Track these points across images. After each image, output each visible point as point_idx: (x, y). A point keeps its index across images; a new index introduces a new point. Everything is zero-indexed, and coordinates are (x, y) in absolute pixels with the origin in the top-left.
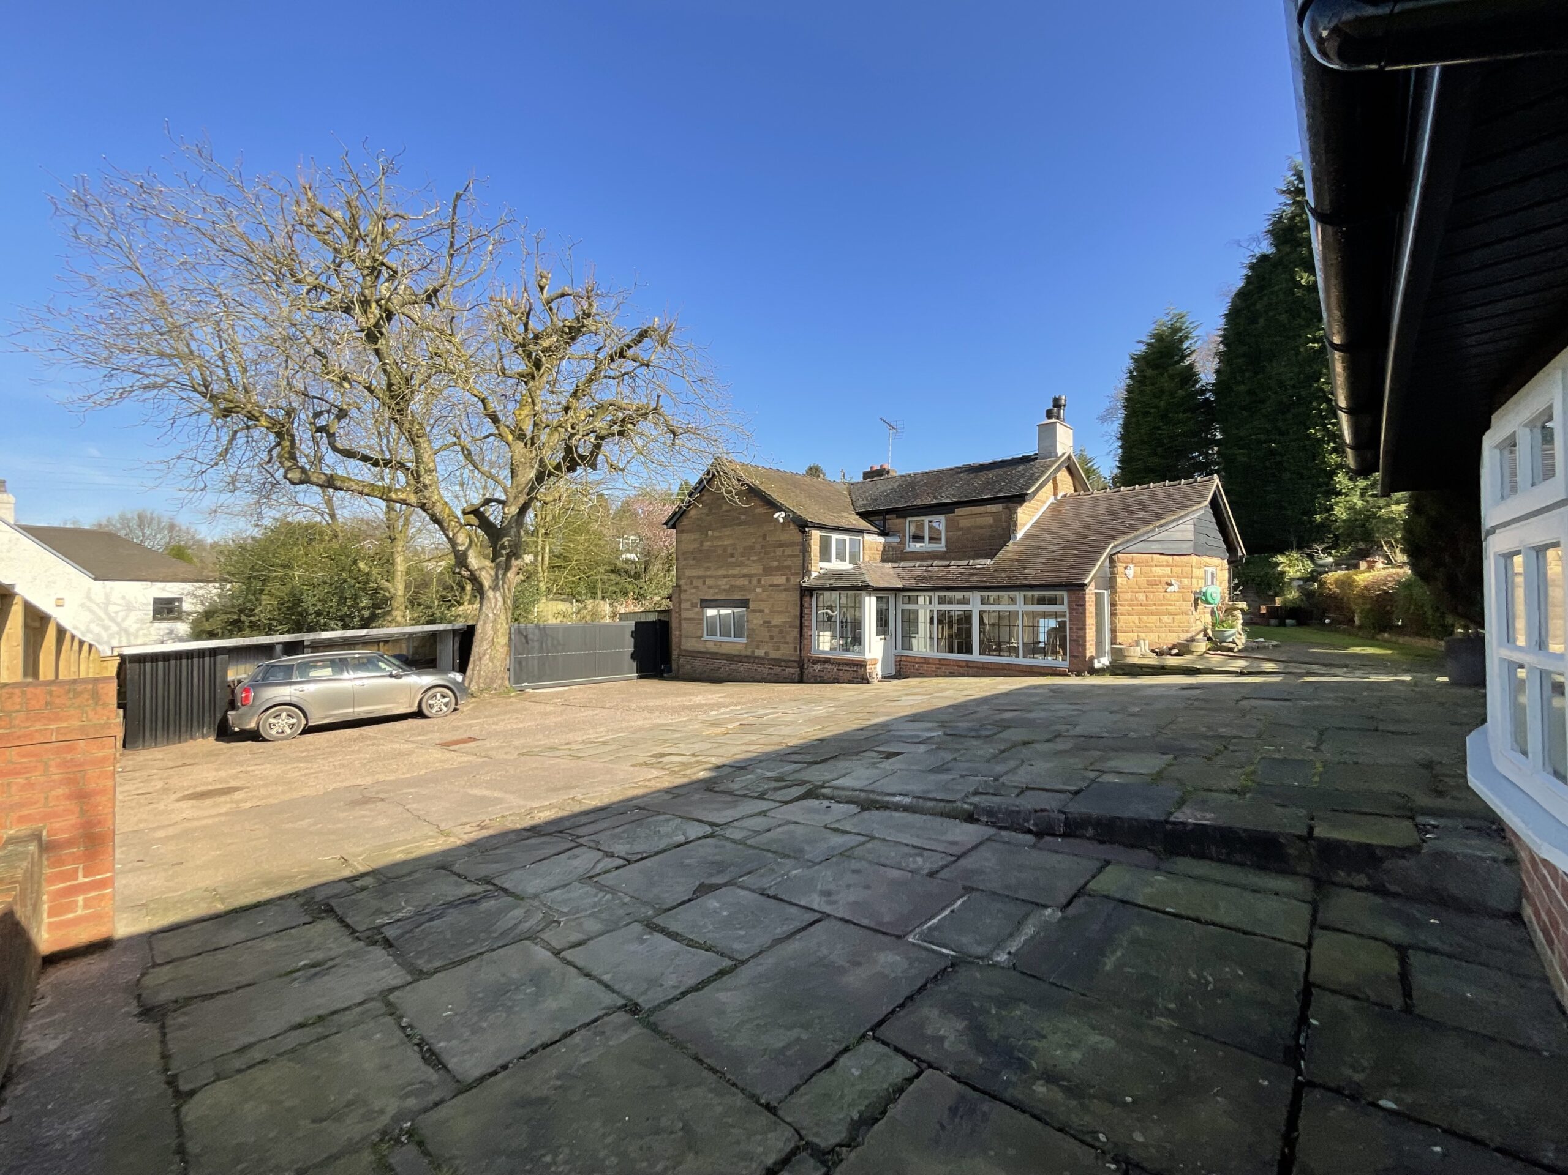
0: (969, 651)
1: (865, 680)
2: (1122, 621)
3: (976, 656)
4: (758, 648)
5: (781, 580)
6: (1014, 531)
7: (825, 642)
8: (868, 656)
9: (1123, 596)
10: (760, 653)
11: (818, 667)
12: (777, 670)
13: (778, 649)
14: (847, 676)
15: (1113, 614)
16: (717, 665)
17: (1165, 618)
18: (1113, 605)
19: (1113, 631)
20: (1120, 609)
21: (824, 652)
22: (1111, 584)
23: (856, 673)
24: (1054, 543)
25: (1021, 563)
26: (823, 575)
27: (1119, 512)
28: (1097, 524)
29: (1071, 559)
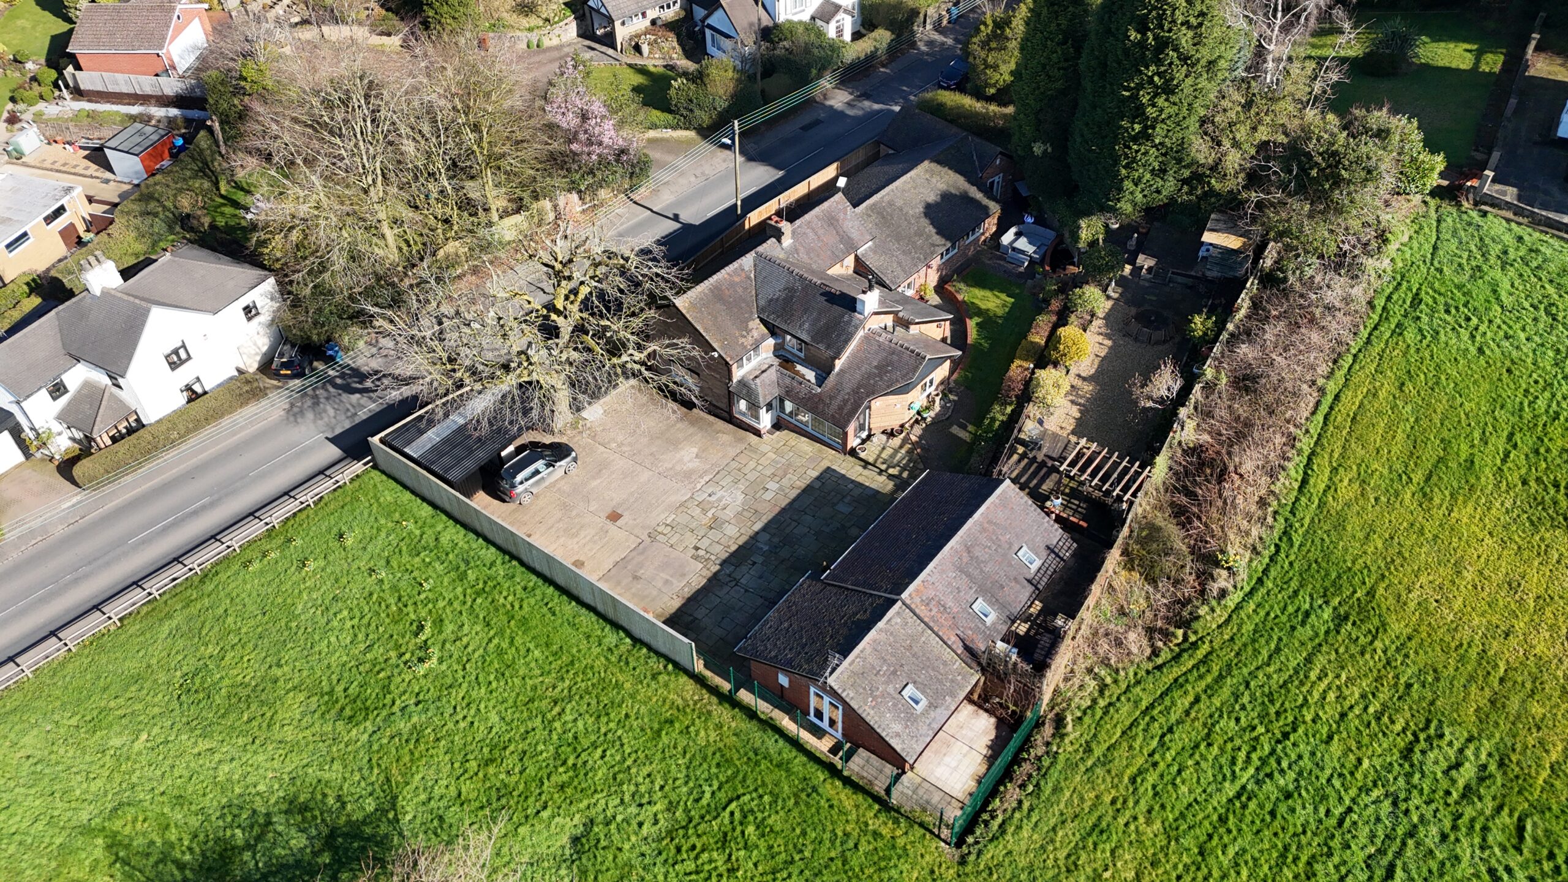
1: (760, 435)
2: (873, 420)
3: (809, 429)
4: (706, 395)
5: (718, 376)
6: (833, 370)
7: (742, 405)
8: (762, 424)
9: (874, 412)
10: (709, 399)
12: (718, 412)
13: (717, 402)
14: (751, 431)
15: (870, 418)
17: (893, 416)
19: (869, 423)
20: (872, 416)
21: (741, 412)
22: (869, 407)
23: (756, 433)
24: (848, 387)
25: (831, 398)
26: (739, 382)
27: (882, 368)
28: (870, 376)
29: (849, 407)
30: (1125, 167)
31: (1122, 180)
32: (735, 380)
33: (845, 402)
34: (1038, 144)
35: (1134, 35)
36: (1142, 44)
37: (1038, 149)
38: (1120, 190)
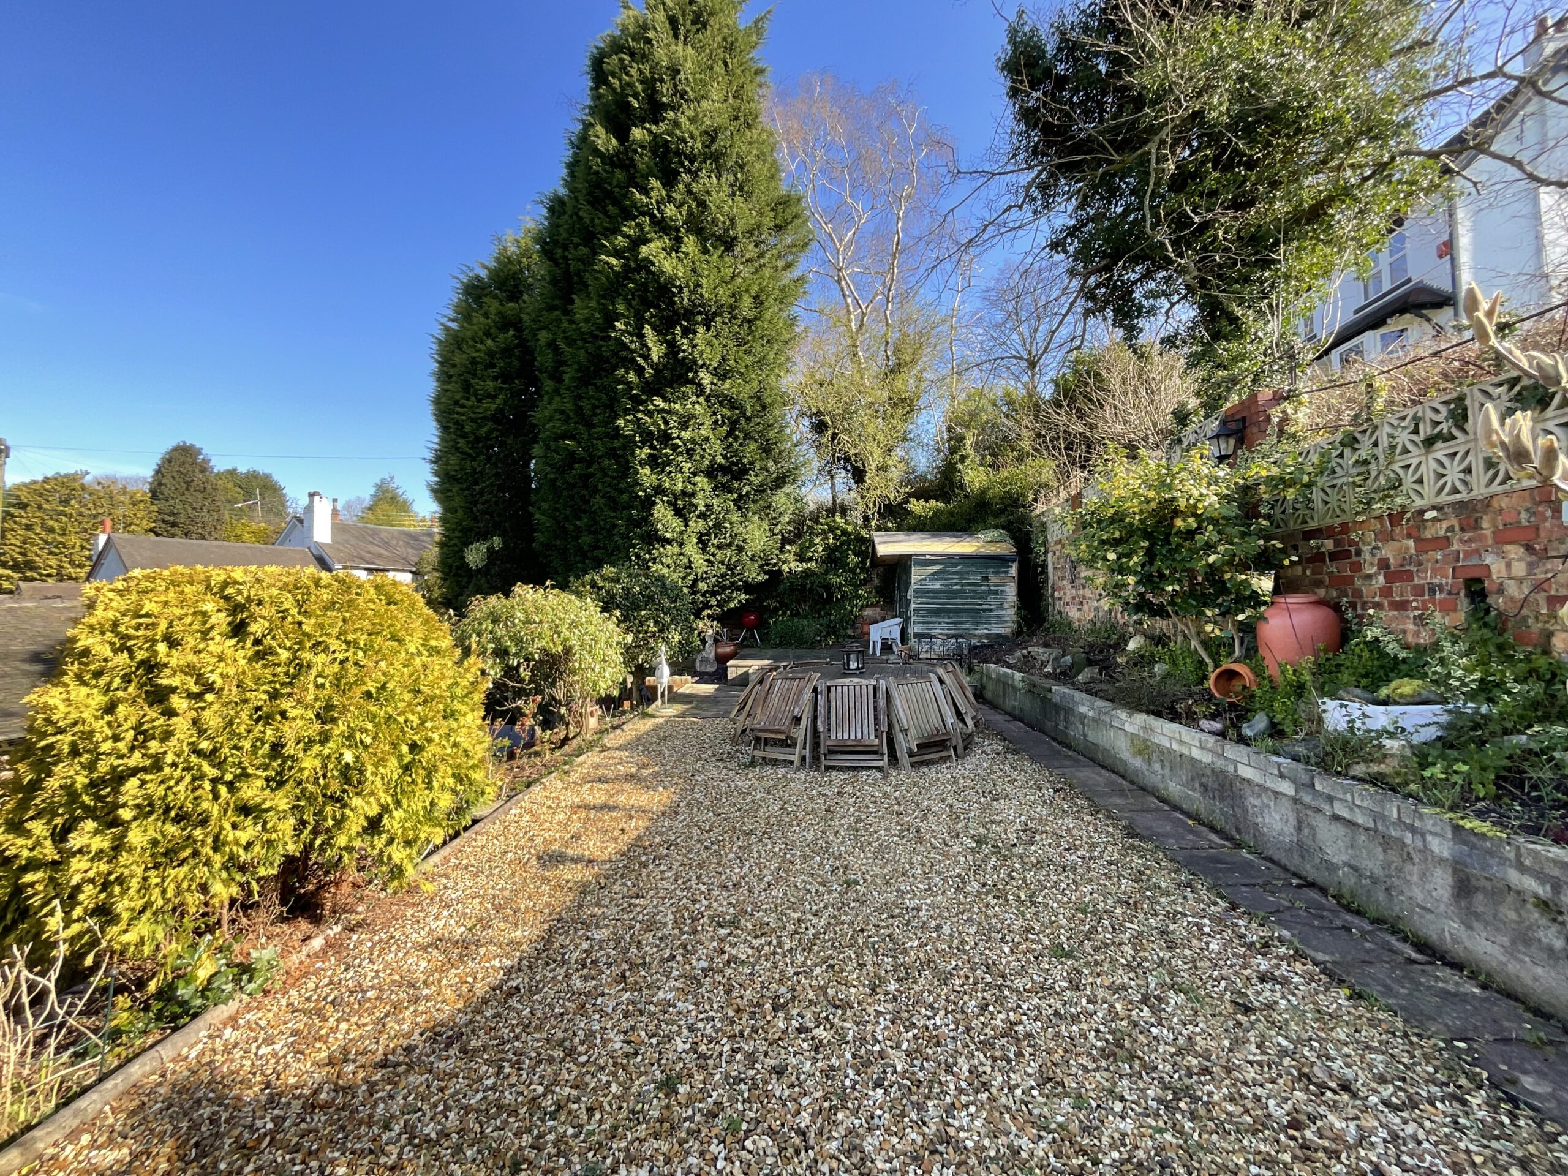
30: (651, 461)
34: (475, 545)
37: (475, 554)
38: (651, 535)
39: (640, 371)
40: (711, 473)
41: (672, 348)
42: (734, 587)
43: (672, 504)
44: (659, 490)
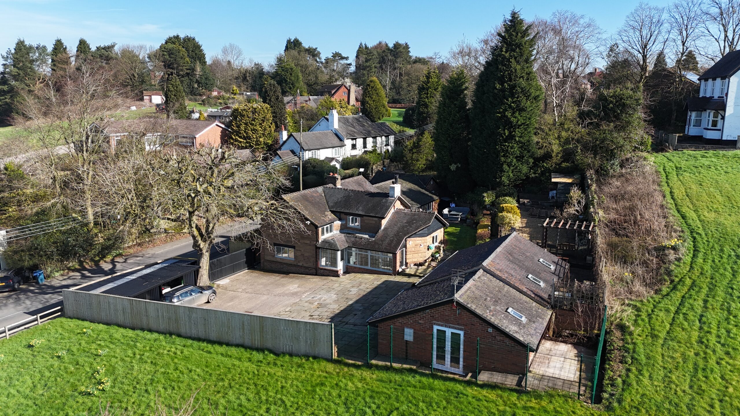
0: (367, 264)
1: (338, 276)
2: (408, 257)
3: (369, 267)
4: (299, 262)
5: (308, 242)
6: (381, 227)
7: (323, 262)
8: (338, 269)
9: (408, 250)
10: (300, 264)
11: (322, 271)
12: (307, 270)
13: (307, 263)
14: (332, 274)
15: (406, 255)
16: (282, 267)
17: (419, 254)
18: (406, 252)
19: (406, 259)
20: (407, 253)
21: (323, 266)
22: (405, 246)
23: (335, 274)
24: (391, 234)
25: (382, 241)
26: (323, 242)
27: (410, 223)
28: (403, 227)
29: (394, 242)
30: (504, 156)
31: (502, 164)
32: (320, 241)
33: (392, 241)
34: (453, 165)
35: (498, 86)
36: (503, 90)
37: (453, 167)
38: (502, 171)
39: (503, 137)
40: (516, 158)
41: (510, 133)
42: (518, 180)
43: (507, 165)
44: (505, 162)
